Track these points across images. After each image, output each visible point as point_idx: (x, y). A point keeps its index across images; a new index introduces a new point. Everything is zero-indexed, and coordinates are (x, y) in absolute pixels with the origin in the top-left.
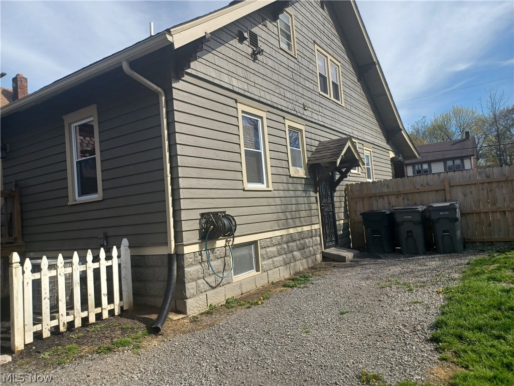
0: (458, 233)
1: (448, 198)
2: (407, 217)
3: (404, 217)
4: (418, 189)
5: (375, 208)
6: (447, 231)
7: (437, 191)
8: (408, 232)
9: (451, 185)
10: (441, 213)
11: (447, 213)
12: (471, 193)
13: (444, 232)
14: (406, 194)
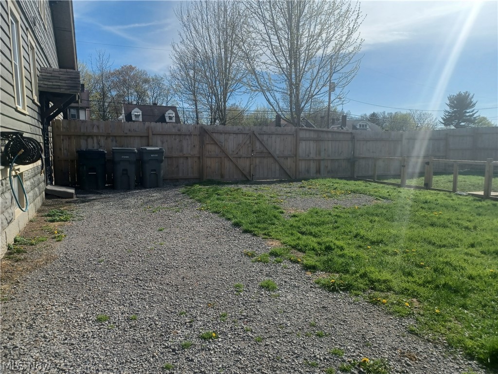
0: (162, 172)
1: (150, 144)
2: (124, 157)
3: (122, 157)
4: (126, 133)
5: (90, 148)
6: (155, 170)
7: (141, 137)
8: (124, 170)
9: (154, 133)
10: (152, 155)
11: (157, 155)
12: (167, 141)
13: (152, 170)
14: (115, 136)
